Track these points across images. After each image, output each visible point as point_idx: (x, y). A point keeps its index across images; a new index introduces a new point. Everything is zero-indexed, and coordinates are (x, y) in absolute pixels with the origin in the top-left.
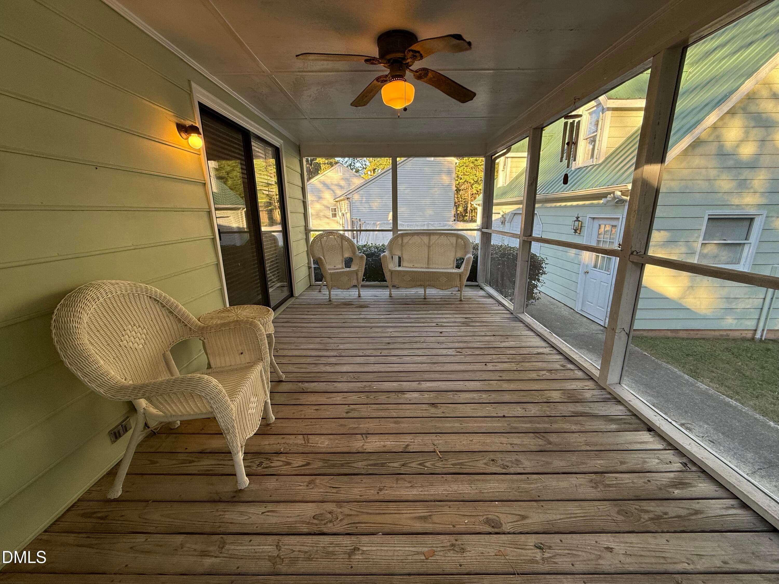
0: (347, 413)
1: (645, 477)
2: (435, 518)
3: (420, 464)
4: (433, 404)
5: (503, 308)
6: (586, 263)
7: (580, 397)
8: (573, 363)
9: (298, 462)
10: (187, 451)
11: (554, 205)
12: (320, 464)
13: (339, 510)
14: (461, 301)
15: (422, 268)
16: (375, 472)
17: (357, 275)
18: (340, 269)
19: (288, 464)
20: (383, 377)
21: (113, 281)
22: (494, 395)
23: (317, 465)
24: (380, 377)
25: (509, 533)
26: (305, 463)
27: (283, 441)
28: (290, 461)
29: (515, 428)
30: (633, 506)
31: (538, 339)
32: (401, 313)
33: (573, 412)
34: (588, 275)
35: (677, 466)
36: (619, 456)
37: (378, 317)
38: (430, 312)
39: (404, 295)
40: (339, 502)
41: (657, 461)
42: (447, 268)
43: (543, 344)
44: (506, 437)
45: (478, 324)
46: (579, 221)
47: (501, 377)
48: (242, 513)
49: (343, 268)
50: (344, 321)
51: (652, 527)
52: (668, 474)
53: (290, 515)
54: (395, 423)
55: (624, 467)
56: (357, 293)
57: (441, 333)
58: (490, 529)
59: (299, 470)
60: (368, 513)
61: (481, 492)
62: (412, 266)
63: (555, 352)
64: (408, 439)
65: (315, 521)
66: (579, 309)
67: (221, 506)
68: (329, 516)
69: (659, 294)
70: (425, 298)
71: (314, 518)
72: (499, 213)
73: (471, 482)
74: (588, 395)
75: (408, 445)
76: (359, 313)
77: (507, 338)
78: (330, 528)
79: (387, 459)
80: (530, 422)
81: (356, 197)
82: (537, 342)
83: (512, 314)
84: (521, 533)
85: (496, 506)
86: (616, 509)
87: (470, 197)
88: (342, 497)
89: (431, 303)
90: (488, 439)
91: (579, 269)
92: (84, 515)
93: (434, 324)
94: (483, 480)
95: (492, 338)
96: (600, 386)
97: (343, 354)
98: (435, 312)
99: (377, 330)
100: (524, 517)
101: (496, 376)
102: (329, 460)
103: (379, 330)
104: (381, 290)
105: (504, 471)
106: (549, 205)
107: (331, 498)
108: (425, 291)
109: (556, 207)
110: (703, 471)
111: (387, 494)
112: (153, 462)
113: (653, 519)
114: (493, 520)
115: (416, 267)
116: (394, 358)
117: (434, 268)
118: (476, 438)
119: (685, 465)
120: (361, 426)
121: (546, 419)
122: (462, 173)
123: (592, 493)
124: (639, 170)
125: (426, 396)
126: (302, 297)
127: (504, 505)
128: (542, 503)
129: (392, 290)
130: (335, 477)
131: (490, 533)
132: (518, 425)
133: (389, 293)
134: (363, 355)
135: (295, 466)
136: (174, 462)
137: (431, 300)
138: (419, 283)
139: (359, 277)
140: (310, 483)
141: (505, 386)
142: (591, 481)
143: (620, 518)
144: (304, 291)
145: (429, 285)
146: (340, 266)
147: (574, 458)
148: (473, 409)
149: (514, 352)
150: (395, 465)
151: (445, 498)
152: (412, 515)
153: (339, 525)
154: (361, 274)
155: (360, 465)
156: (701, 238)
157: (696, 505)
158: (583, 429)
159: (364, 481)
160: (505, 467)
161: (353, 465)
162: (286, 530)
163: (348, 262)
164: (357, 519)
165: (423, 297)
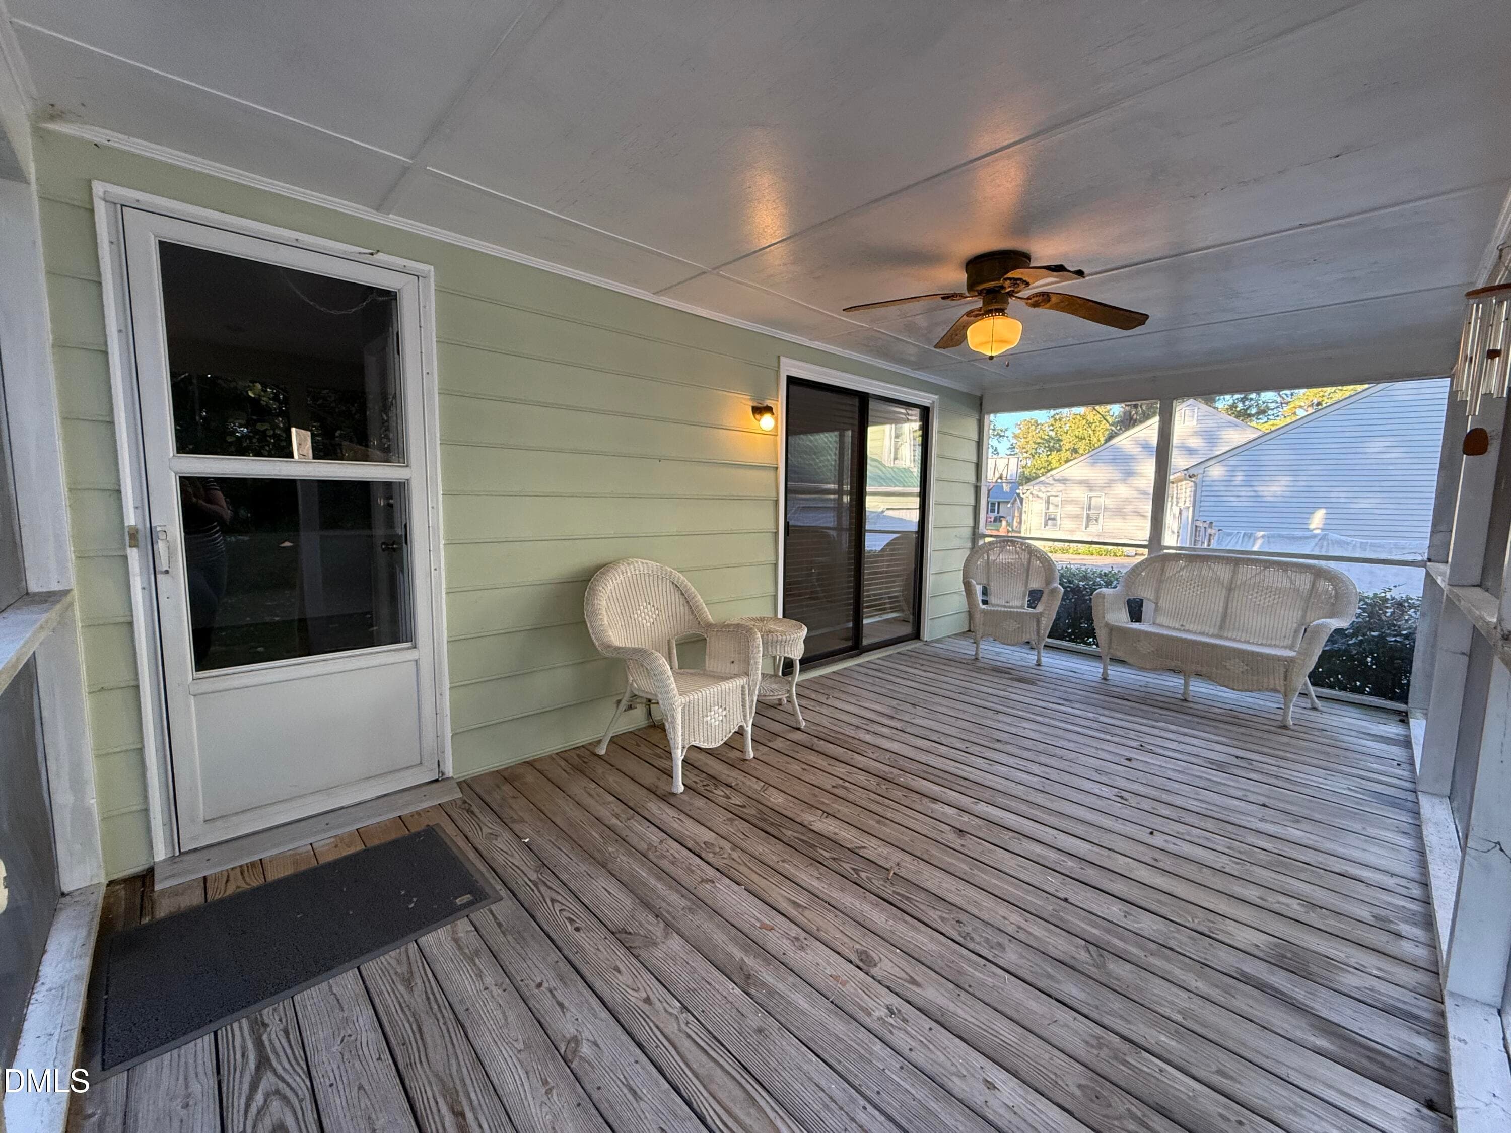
0: (833, 787)
2: (808, 912)
3: (854, 869)
4: (961, 831)
5: (1404, 773)
9: (737, 800)
13: (730, 851)
14: (1280, 726)
15: (1202, 634)
16: (796, 846)
17: (1038, 622)
18: (1017, 607)
19: (728, 797)
20: (927, 773)
21: (644, 561)
23: (750, 811)
24: (925, 772)
25: (873, 978)
26: (743, 805)
27: (743, 779)
28: (731, 796)
31: (1404, 856)
33: (1243, 974)
37: (1031, 701)
40: (735, 846)
42: (1275, 646)
44: (1024, 917)
45: (1253, 776)
47: (1156, 860)
49: (1022, 607)
50: (962, 690)
53: (691, 831)
54: (878, 822)
56: (1036, 657)
57: (1128, 760)
58: (855, 959)
59: (731, 806)
60: (750, 868)
61: (892, 932)
62: (1177, 626)
65: (703, 846)
67: (652, 796)
68: (718, 850)
70: (1185, 700)
71: (705, 842)
75: (864, 848)
76: (1003, 688)
78: (710, 857)
79: (822, 844)
80: (1108, 931)
81: (1216, 472)
82: (1388, 858)
83: (1414, 791)
84: (888, 987)
86: (1085, 1081)
88: (743, 845)
92: (578, 756)
93: (1135, 744)
94: (912, 926)
95: (1251, 807)
97: (908, 730)
99: (1004, 718)
100: (914, 982)
101: (1146, 855)
102: (765, 814)
103: (1008, 719)
105: (958, 938)
107: (733, 840)
108: (1186, 685)
111: (781, 866)
112: (638, 745)
114: (870, 956)
115: (1188, 631)
117: (1234, 640)
120: (834, 805)
125: (965, 819)
126: (937, 645)
127: (907, 959)
128: (963, 993)
129: (1109, 667)
130: (755, 829)
133: (1101, 670)
135: (731, 802)
136: (649, 751)
137: (1199, 707)
138: (1172, 664)
139: (1042, 627)
140: (729, 819)
142: (1099, 1038)
143: (1074, 1091)
144: (949, 637)
145: (1198, 675)
146: (1017, 603)
147: (1116, 1004)
148: (1020, 866)
150: (828, 855)
151: (841, 908)
152: (786, 894)
153: (718, 860)
154: (1047, 624)
155: (789, 833)
159: (777, 846)
160: (970, 937)
161: (782, 829)
162: (676, 837)
163: (1035, 597)
164: (736, 866)
165: (1180, 697)
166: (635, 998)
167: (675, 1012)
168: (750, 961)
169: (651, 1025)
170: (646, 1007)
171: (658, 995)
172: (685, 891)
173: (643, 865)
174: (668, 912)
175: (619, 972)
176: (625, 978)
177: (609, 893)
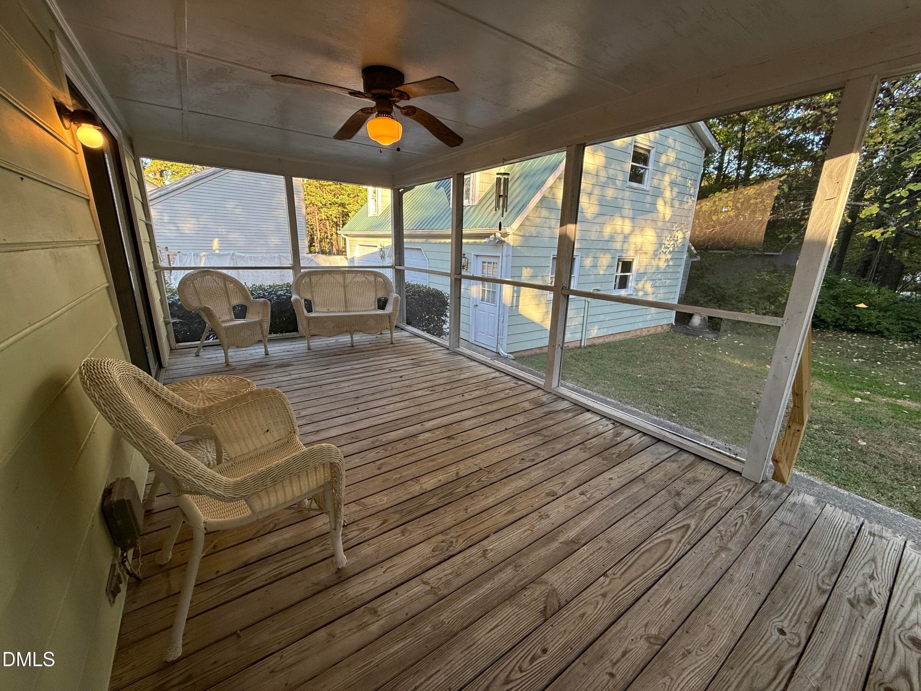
0: (379, 469)
1: (602, 437)
2: (518, 508)
3: (478, 481)
4: (448, 437)
5: (436, 345)
6: (475, 297)
7: (541, 402)
8: (521, 380)
9: (373, 523)
10: (219, 574)
11: (438, 241)
12: (397, 516)
13: (448, 536)
14: (392, 343)
15: (339, 312)
16: (450, 500)
17: (261, 326)
19: (365, 529)
22: (488, 417)
23: (394, 519)
25: (563, 495)
26: (382, 521)
28: (366, 526)
29: (519, 434)
30: (606, 454)
31: (484, 367)
32: (340, 365)
33: (544, 413)
34: (477, 308)
35: (611, 426)
36: (583, 430)
37: (316, 373)
38: (372, 359)
39: (325, 345)
40: (442, 533)
41: (602, 426)
42: (368, 310)
43: (492, 370)
44: (518, 442)
45: (427, 363)
46: (465, 258)
47: (481, 402)
48: (364, 583)
49: (231, 320)
51: (620, 460)
52: (610, 431)
53: (411, 560)
54: (431, 461)
55: (590, 436)
56: (264, 350)
57: (401, 377)
58: (552, 498)
59: (381, 529)
60: (472, 528)
61: (531, 481)
62: (326, 311)
63: (503, 374)
64: (453, 469)
65: (437, 553)
66: (473, 340)
68: (444, 544)
69: (529, 320)
70: (352, 346)
71: (433, 551)
72: (376, 246)
73: (520, 478)
74: (544, 399)
75: (457, 473)
76: (287, 374)
77: (462, 371)
78: (453, 550)
79: (449, 489)
80: (525, 427)
82: (484, 370)
83: (448, 349)
84: (569, 492)
85: (546, 484)
86: (601, 459)
87: (318, 224)
88: (441, 528)
89: (363, 350)
90: (509, 447)
91: (469, 302)
93: (387, 371)
94: (526, 474)
95: (450, 373)
96: (546, 391)
98: (377, 358)
99: (330, 387)
100: (564, 483)
101: (477, 402)
102: (402, 510)
103: (333, 386)
104: (290, 344)
105: (534, 463)
106: (433, 241)
107: (433, 533)
108: (352, 338)
109: (440, 243)
110: (622, 424)
111: (472, 510)
113: (619, 455)
114: (550, 492)
115: (332, 312)
116: (377, 410)
118: (501, 449)
119: (613, 424)
120: (404, 474)
121: (533, 422)
122: (306, 193)
123: (586, 455)
124: (564, 227)
125: (437, 433)
126: (176, 367)
127: (549, 482)
128: (567, 472)
129: (310, 341)
130: (421, 518)
131: (554, 500)
132: (520, 432)
133: (307, 345)
134: (339, 415)
135: (374, 527)
136: (217, 591)
137: (361, 347)
138: (340, 330)
139: (264, 329)
140: (403, 532)
141: (490, 408)
142: (581, 449)
143: (605, 462)
144: (169, 358)
145: (356, 330)
146: (229, 317)
147: (564, 440)
148: (482, 431)
149: (475, 381)
150: (461, 489)
151: (513, 494)
152: (502, 513)
153: (458, 545)
154: (267, 326)
155: (433, 502)
156: (550, 274)
157: (629, 442)
158: (556, 422)
159: (448, 510)
160: (533, 460)
161: (426, 504)
162: (419, 571)
163: (240, 312)
164: (467, 535)
165: (350, 345)
166: (603, 604)
167: (608, 580)
168: (562, 539)
169: (621, 593)
170: (610, 596)
171: (598, 589)
172: (497, 568)
173: (459, 598)
174: (519, 581)
175: (584, 614)
176: (589, 610)
177: (496, 627)
